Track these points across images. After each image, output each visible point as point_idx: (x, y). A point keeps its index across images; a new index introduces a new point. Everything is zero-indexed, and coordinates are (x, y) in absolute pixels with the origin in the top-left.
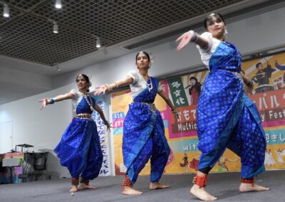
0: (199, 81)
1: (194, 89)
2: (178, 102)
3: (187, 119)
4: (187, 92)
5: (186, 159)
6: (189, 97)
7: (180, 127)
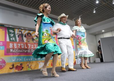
0: (23, 33)
1: (20, 36)
2: (11, 39)
3: (16, 47)
5: (13, 65)
7: (11, 50)
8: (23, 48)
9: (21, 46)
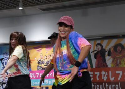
0: (104, 48)
1: (99, 55)
4: (92, 56)
6: (94, 61)
8: (105, 80)
9: (100, 76)
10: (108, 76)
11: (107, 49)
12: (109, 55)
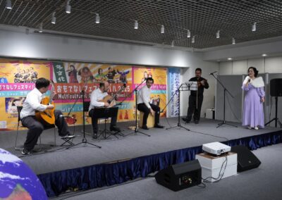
1: (72, 74)
2: (59, 79)
3: (66, 92)
4: (67, 74)
6: (68, 78)
7: (60, 96)
8: (76, 92)
9: (73, 89)
10: (78, 89)
11: (78, 70)
12: (80, 74)
